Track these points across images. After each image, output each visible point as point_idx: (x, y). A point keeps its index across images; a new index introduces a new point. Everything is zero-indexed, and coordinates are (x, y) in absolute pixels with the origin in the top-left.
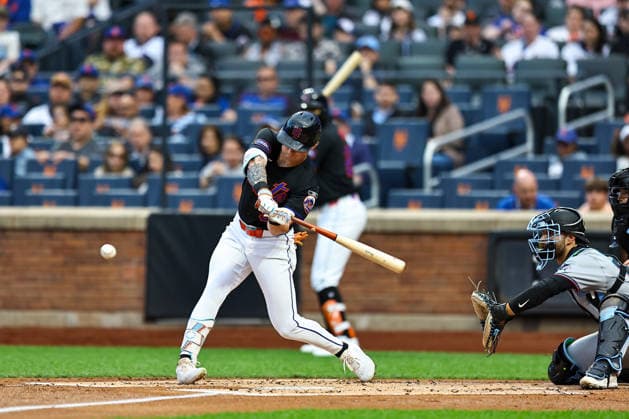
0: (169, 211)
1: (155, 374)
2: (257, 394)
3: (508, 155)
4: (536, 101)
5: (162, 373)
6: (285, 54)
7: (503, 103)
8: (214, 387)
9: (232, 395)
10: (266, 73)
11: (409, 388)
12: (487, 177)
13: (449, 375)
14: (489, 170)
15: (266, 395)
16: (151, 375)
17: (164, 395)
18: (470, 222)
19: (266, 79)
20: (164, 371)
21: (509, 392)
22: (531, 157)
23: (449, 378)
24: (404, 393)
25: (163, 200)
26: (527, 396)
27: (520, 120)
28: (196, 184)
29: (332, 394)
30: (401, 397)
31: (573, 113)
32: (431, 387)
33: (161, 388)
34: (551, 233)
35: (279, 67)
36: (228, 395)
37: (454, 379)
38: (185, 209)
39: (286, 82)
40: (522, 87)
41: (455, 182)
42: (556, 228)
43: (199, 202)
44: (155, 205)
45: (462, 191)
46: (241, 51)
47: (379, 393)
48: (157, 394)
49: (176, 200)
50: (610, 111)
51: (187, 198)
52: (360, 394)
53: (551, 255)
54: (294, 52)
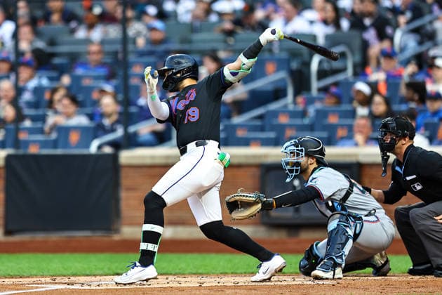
0: (21, 152)
1: (12, 274)
2: (88, 288)
3: (274, 106)
4: (295, 65)
5: (17, 273)
6: (106, 33)
7: (270, 67)
8: (56, 283)
9: (69, 289)
10: (94, 48)
11: (202, 281)
12: (258, 123)
13: (232, 271)
14: (261, 117)
15: (94, 288)
16: (9, 275)
17: (18, 290)
18: (246, 156)
19: (94, 53)
20: (19, 272)
21: (276, 283)
22: (291, 107)
23: (232, 273)
24: (198, 285)
25: (17, 144)
26: (290, 286)
27: (283, 80)
28: (41, 131)
29: (144, 287)
30: (196, 288)
31: (322, 74)
32: (218, 280)
33: (16, 285)
34: (298, 155)
35: (103, 42)
36: (66, 289)
37: (234, 274)
38: (33, 150)
39: (108, 53)
40: (284, 55)
41: (235, 127)
42: (301, 150)
43: (44, 144)
44: (10, 147)
45: (241, 133)
46: (73, 31)
47: (179, 285)
48: (12, 289)
49: (27, 143)
50: (350, 71)
51: (35, 142)
52: (164, 286)
53: (297, 171)
54: (114, 31)
